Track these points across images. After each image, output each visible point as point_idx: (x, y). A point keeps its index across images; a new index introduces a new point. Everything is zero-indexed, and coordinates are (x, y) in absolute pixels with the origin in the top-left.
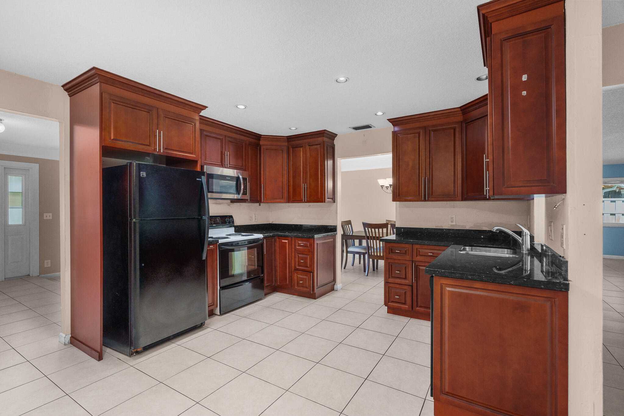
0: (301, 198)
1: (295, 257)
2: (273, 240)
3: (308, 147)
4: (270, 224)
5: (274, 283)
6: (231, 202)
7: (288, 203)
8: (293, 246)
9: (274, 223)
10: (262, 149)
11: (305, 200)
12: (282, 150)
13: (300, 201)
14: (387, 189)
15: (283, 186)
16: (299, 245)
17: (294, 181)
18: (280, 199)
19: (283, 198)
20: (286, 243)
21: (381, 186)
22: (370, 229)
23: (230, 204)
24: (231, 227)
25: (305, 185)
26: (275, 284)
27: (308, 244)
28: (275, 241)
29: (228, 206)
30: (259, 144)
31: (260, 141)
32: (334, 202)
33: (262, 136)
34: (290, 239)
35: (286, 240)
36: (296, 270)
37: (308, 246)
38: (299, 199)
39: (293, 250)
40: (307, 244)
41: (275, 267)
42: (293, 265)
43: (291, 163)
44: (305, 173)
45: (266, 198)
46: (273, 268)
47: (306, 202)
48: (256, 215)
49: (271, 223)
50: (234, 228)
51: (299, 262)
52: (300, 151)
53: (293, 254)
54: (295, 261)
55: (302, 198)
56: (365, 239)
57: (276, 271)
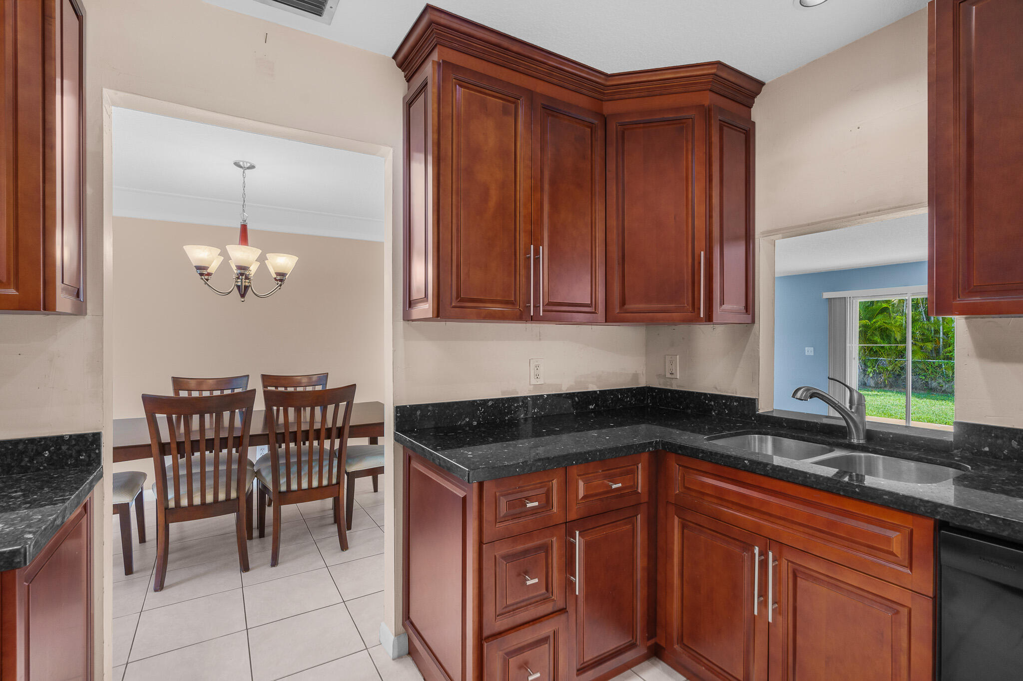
21: (198, 268)
32: (83, 310)
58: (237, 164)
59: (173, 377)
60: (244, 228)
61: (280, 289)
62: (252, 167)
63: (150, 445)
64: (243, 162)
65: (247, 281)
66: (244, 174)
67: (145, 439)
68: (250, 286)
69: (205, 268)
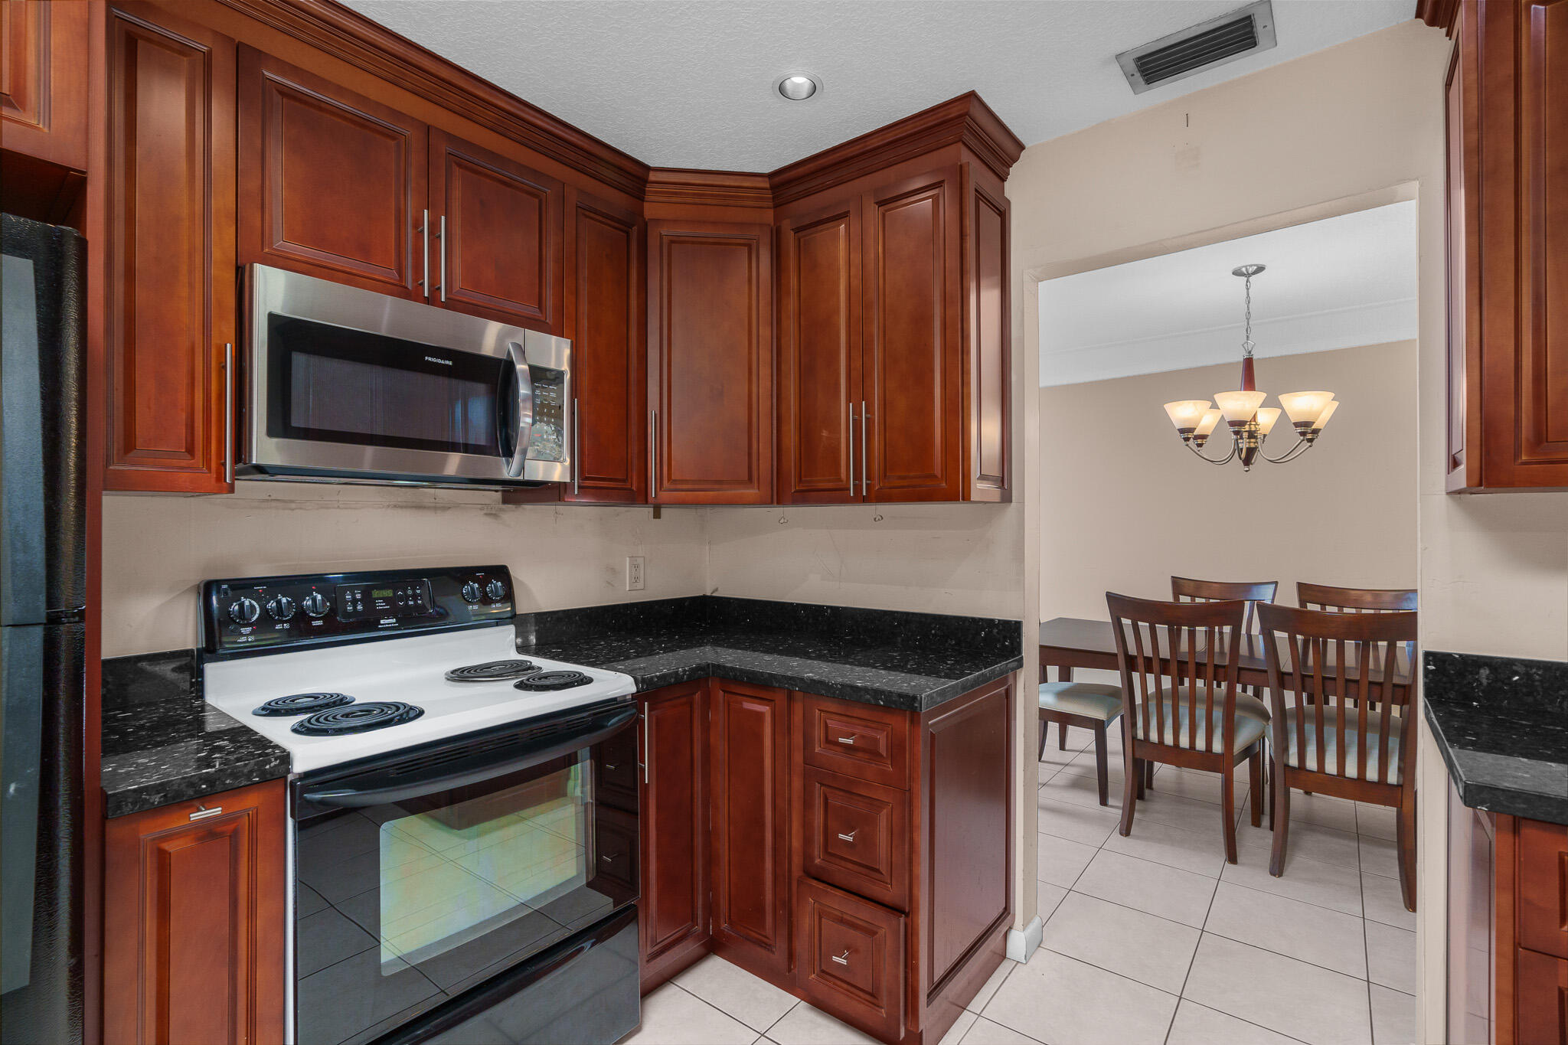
0: (840, 480)
1: (807, 805)
2: (697, 696)
3: (872, 212)
4: (705, 597)
5: (700, 921)
6: (505, 501)
7: (779, 503)
8: (798, 739)
9: (722, 593)
10: (653, 243)
11: (858, 488)
12: (749, 246)
13: (836, 495)
14: (1200, 445)
15: (754, 419)
16: (830, 742)
17: (803, 395)
18: (739, 483)
19: (750, 479)
20: (759, 716)
21: (1182, 431)
22: (1143, 625)
23: (501, 510)
24: (497, 625)
25: (857, 411)
26: (706, 925)
27: (882, 738)
28: (707, 702)
29: (488, 520)
30: (641, 214)
31: (643, 201)
32: (1006, 498)
33: (652, 177)
34: (780, 698)
35: (762, 700)
36: (813, 874)
37: (883, 750)
38: (830, 485)
39: (798, 757)
40: (877, 741)
41: (708, 835)
42: (796, 843)
43: (791, 304)
44: (860, 346)
45: (669, 479)
46: (699, 841)
47: (865, 500)
48: (640, 561)
49: (709, 594)
50: (511, 629)
51: (828, 836)
52: (836, 236)
53: (797, 783)
54: (807, 825)
55: (843, 476)
56: (1117, 669)
57: (711, 861)
58: (1237, 273)
59: (1172, 577)
60: (1249, 363)
61: (1310, 446)
62: (1260, 269)
63: (1116, 655)
64: (1246, 267)
65: (1252, 440)
66: (1248, 284)
67: (1111, 646)
68: (1256, 448)
69: (1191, 430)
